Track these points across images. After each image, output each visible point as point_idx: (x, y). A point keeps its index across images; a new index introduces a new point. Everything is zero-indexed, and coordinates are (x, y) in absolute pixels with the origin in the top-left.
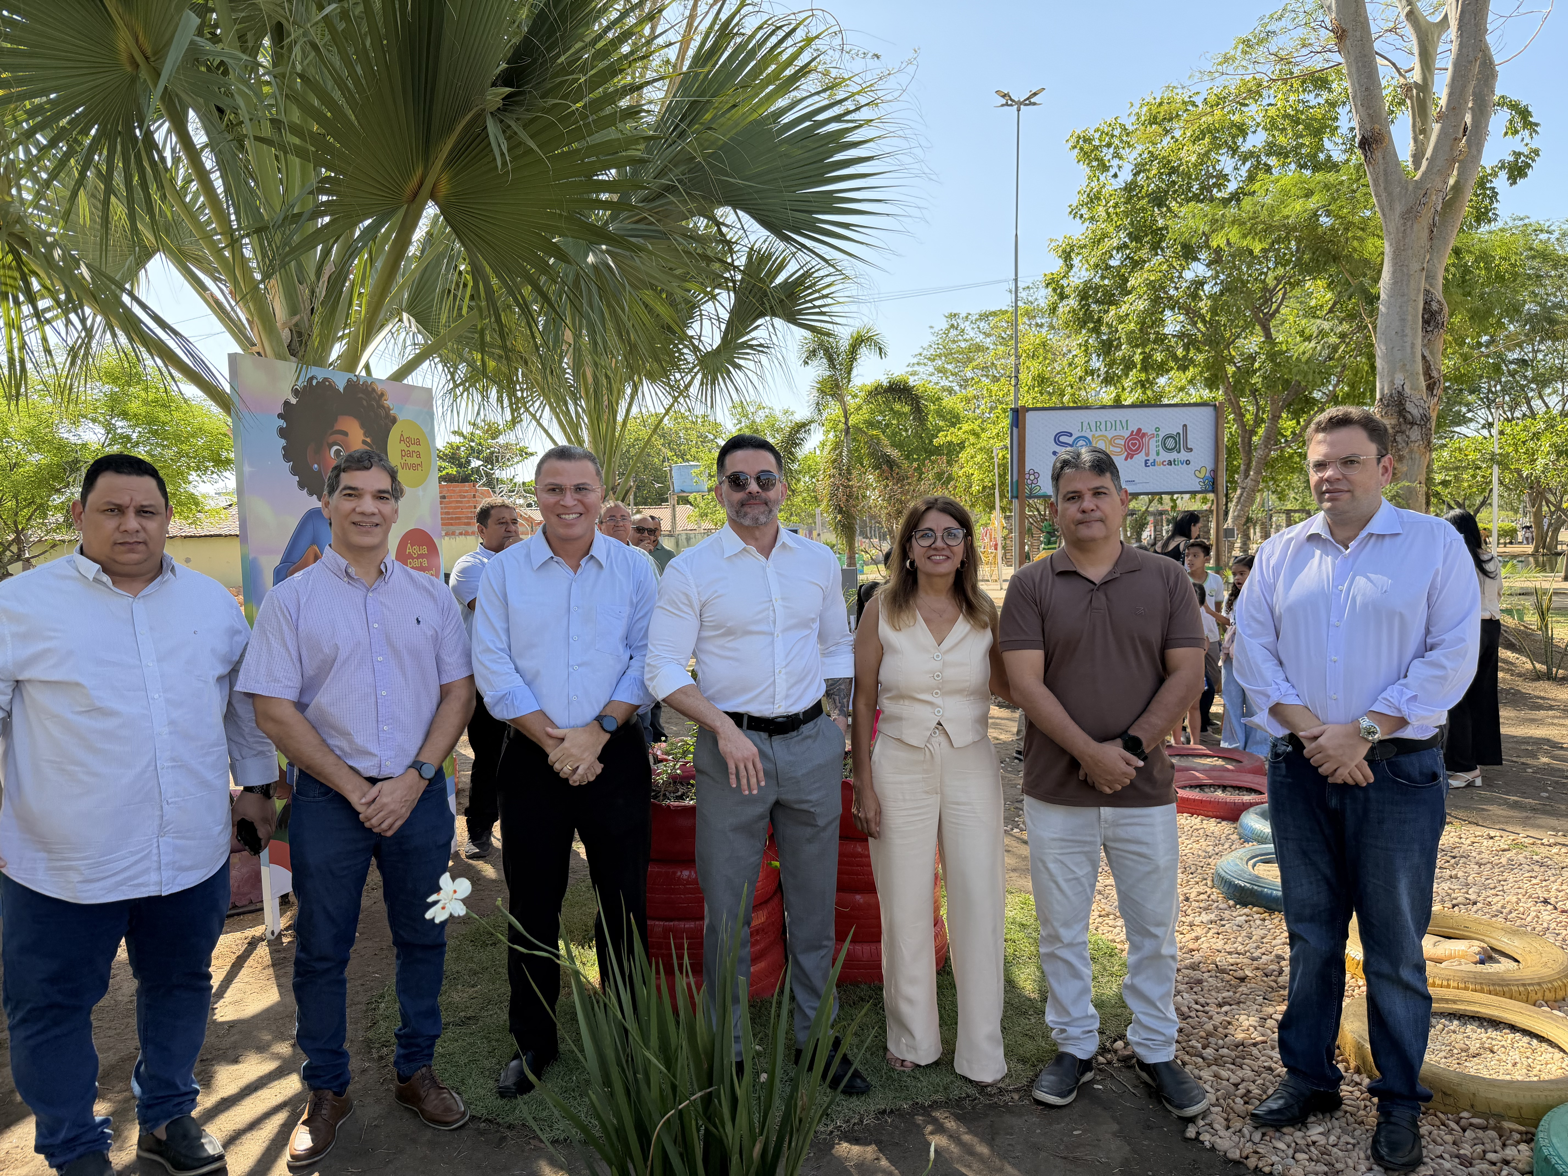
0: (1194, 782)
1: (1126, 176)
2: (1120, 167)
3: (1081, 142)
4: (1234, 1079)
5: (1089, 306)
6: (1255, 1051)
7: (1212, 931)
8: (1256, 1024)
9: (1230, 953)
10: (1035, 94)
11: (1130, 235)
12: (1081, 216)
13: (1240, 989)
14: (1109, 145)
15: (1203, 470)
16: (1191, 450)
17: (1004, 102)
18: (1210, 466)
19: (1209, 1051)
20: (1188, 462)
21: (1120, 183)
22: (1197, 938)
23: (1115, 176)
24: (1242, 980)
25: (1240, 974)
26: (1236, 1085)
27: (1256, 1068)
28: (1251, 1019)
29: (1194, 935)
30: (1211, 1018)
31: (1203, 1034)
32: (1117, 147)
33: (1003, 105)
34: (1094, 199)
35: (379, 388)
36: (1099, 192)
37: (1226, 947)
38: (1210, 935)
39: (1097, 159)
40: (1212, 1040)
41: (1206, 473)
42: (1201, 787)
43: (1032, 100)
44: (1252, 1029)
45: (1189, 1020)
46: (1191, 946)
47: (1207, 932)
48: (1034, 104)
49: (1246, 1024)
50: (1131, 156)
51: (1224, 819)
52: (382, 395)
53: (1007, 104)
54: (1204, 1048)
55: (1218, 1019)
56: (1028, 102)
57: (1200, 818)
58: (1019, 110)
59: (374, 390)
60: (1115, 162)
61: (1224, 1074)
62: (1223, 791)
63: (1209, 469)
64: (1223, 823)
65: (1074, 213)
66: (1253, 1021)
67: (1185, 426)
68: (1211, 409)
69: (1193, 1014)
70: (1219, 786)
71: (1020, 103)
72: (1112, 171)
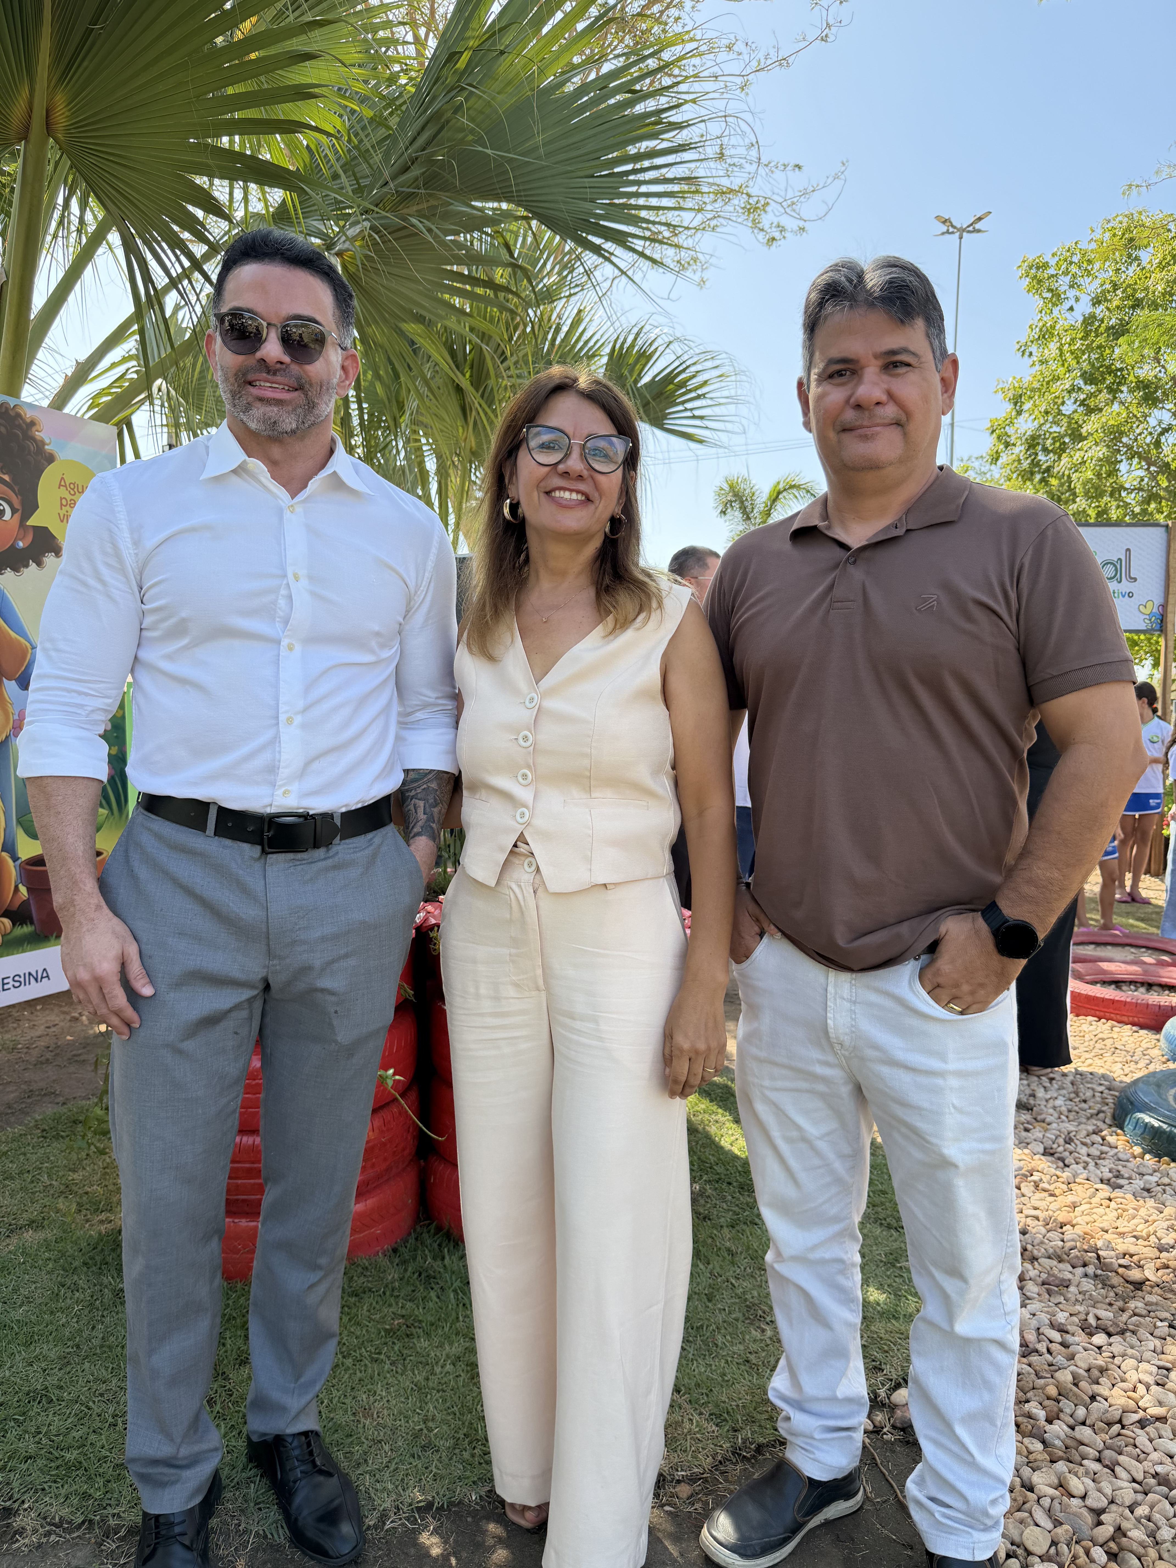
0: (1107, 978)
1: (1084, 307)
2: (1077, 299)
3: (1033, 271)
4: (1096, 1501)
5: (1037, 454)
6: (1142, 1438)
7: (1101, 1194)
8: (1150, 1380)
9: (1122, 1235)
10: (980, 219)
11: (1084, 375)
12: (1031, 354)
13: (1132, 1304)
14: (1066, 273)
15: (1150, 604)
16: (1135, 580)
17: (945, 229)
18: (1158, 600)
19: (1058, 1429)
20: (1130, 595)
21: (1077, 318)
22: (1074, 1206)
23: (1071, 309)
24: (1139, 1285)
25: (1135, 1274)
26: (1098, 1512)
27: (1140, 1477)
28: (1144, 1366)
29: (1070, 1199)
30: (1071, 1357)
31: (1052, 1391)
32: (1074, 276)
33: (943, 234)
34: (1045, 335)
35: (29, 415)
36: (1053, 327)
37: (1119, 1223)
38: (1095, 1200)
39: (1050, 290)
40: (1067, 1405)
41: (1153, 608)
42: (1117, 983)
43: (977, 226)
44: (1141, 1389)
45: (1034, 1358)
46: (1062, 1217)
47: (1093, 1196)
48: (979, 231)
49: (1133, 1376)
50: (1092, 286)
51: (1142, 1027)
52: (33, 423)
53: (948, 232)
54: (1049, 1421)
55: (1085, 1359)
56: (972, 229)
57: (1110, 1023)
58: (961, 238)
59: (18, 415)
60: (1071, 293)
61: (1076, 1485)
62: (1148, 990)
63: (1157, 603)
64: (1143, 1032)
65: (1024, 351)
66: (1147, 1372)
67: (1128, 550)
68: (1163, 529)
69: (1042, 1347)
70: (1142, 984)
71: (962, 230)
72: (1066, 305)
